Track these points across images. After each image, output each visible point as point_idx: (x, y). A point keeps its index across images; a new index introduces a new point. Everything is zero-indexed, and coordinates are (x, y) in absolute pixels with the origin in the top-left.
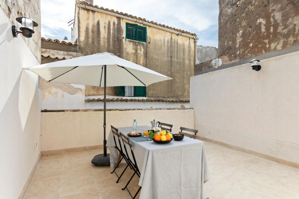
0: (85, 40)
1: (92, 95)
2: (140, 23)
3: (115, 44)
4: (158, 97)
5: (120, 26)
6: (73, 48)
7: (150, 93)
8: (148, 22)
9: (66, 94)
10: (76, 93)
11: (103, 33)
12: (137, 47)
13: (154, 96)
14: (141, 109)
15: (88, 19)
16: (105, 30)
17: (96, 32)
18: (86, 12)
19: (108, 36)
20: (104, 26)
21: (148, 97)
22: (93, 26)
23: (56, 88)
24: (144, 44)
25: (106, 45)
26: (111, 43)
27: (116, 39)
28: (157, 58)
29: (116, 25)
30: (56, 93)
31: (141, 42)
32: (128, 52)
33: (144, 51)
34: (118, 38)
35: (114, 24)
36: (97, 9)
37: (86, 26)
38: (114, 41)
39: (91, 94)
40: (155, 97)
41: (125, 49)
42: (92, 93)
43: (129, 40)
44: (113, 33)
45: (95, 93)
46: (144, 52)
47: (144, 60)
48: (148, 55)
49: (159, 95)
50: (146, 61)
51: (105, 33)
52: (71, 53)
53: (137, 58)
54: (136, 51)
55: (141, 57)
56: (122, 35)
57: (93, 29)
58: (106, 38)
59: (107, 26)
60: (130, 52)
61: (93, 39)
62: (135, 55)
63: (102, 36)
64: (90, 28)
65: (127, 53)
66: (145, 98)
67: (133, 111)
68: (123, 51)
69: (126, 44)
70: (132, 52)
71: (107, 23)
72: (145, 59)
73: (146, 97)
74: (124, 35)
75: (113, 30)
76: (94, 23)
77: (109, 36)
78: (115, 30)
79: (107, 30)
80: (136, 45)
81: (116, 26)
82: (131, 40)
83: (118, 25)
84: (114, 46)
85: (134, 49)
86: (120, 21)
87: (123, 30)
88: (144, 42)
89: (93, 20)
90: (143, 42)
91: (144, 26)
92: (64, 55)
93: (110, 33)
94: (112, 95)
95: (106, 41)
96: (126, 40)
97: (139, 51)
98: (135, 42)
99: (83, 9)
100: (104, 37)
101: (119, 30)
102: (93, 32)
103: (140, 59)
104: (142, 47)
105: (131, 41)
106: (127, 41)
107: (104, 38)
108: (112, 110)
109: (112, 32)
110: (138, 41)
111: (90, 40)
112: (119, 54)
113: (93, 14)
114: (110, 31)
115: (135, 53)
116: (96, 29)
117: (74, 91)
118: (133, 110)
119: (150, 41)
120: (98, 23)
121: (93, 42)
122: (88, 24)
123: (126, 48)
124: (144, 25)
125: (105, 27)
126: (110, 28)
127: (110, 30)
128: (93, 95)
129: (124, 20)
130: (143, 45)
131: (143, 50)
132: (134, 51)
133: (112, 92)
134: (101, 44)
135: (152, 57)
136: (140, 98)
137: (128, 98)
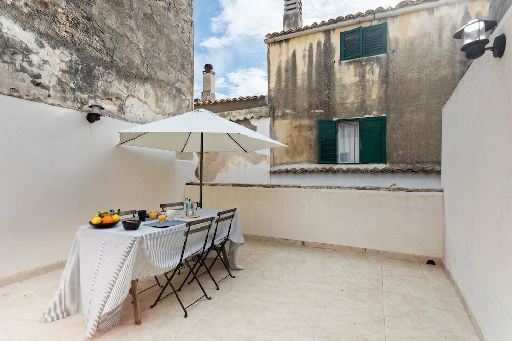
0: (276, 85)
1: (285, 164)
2: (371, 21)
3: (320, 77)
4: (418, 162)
5: (330, 44)
6: (260, 102)
7: (395, 155)
8: (392, 9)
9: (248, 163)
10: (260, 162)
11: (302, 66)
12: (364, 70)
13: (408, 161)
14: (299, 187)
15: (280, 55)
16: (304, 60)
17: (290, 70)
18: (277, 46)
19: (308, 68)
20: (302, 56)
21: (391, 163)
22: (287, 62)
23: (239, 156)
24: (380, 59)
25: (306, 83)
26: (314, 78)
27: (322, 68)
28: (417, 77)
29: (322, 45)
30: (239, 163)
31: (375, 56)
32: (344, 84)
33: (380, 71)
34: (325, 66)
35: (319, 44)
36: (292, 34)
37: (277, 65)
38: (318, 73)
39: (284, 161)
40: (411, 163)
41: (338, 80)
42: (286, 161)
43: (346, 61)
44: (317, 61)
45: (289, 160)
46: (380, 74)
47: (379, 90)
48: (391, 78)
49: (421, 159)
50: (386, 90)
51: (304, 65)
52: (254, 109)
53: (363, 90)
54: (362, 76)
55: (373, 85)
56: (333, 57)
57: (286, 66)
58: (306, 74)
59: (307, 53)
60: (348, 84)
61: (287, 81)
62: (358, 86)
63: (299, 72)
64: (283, 65)
65: (344, 87)
66: (381, 166)
67: (285, 188)
68: (334, 85)
69: (340, 71)
70: (353, 82)
71: (307, 48)
72: (384, 86)
73: (385, 163)
74: (337, 56)
75: (317, 56)
76: (288, 58)
77: (310, 68)
78: (320, 55)
79: (307, 60)
80: (362, 66)
81: (322, 47)
82: (350, 60)
83: (325, 44)
84: (319, 80)
85: (358, 75)
86: (329, 35)
87: (334, 49)
88: (379, 55)
89: (287, 53)
90: (377, 55)
91: (380, 23)
92: (246, 114)
93: (312, 62)
94: (315, 163)
95: (306, 76)
96: (340, 64)
97: (367, 76)
98: (360, 62)
99: (273, 44)
100: (303, 71)
101: (327, 50)
102: (286, 71)
103: (371, 90)
104: (375, 65)
105: (350, 63)
106: (343, 65)
107: (303, 74)
108: (254, 185)
109: (314, 59)
110: (366, 58)
111: (283, 84)
112: (327, 92)
113: (286, 45)
114: (312, 60)
115: (359, 81)
116: (290, 65)
117: (257, 160)
118: (285, 186)
119: (397, 46)
120: (294, 55)
121: (287, 86)
122: (280, 62)
123: (341, 79)
124: (380, 20)
125: (304, 56)
126: (312, 55)
127: (312, 57)
128: (287, 163)
129: (336, 30)
130: (378, 60)
131: (377, 71)
132: (358, 79)
133: (315, 158)
134: (298, 84)
135: (403, 78)
136: (371, 166)
137: (344, 167)
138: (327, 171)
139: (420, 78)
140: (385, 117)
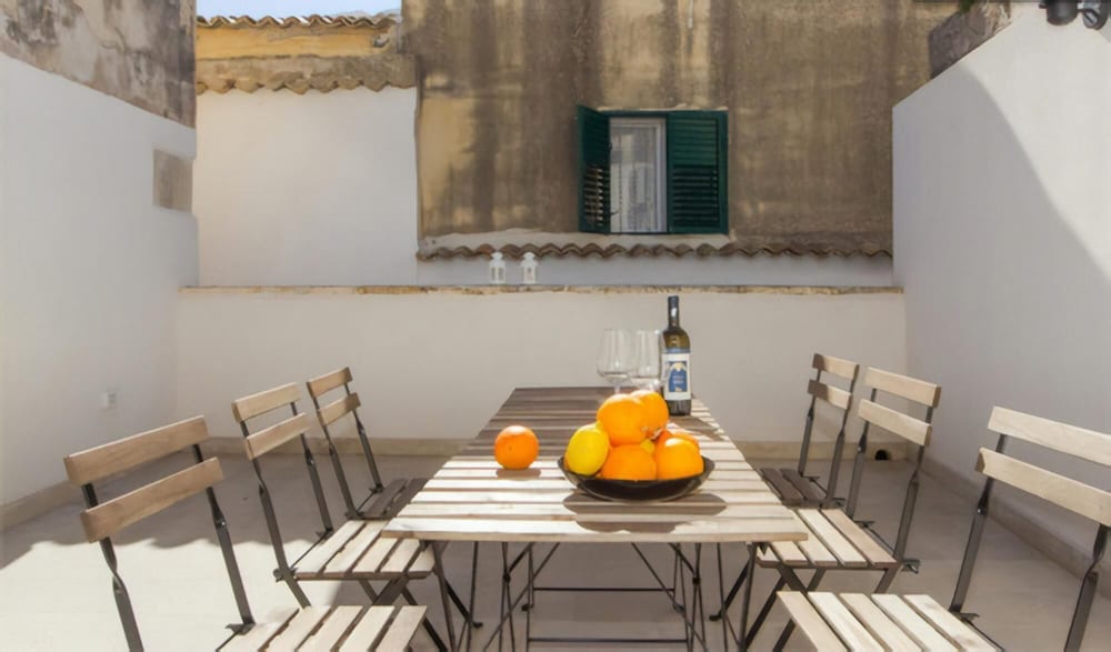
1: (459, 231)
7: (749, 213)
21: (738, 232)
28: (795, 20)
32: (623, 15)
39: (454, 224)
42: (459, 223)
45: (471, 219)
46: (711, 3)
48: (737, 15)
53: (672, 37)
55: (695, 26)
60: (633, 15)
62: (660, 26)
66: (717, 241)
70: (647, 14)
72: (722, 35)
73: (726, 232)
94: (546, 231)
103: (690, 41)
112: (578, 32)
115: (663, 12)
132: (659, 6)
135: (764, 19)
136: (695, 241)
137: (628, 242)
138: (584, 253)
139: (801, 22)
140: (724, 115)
